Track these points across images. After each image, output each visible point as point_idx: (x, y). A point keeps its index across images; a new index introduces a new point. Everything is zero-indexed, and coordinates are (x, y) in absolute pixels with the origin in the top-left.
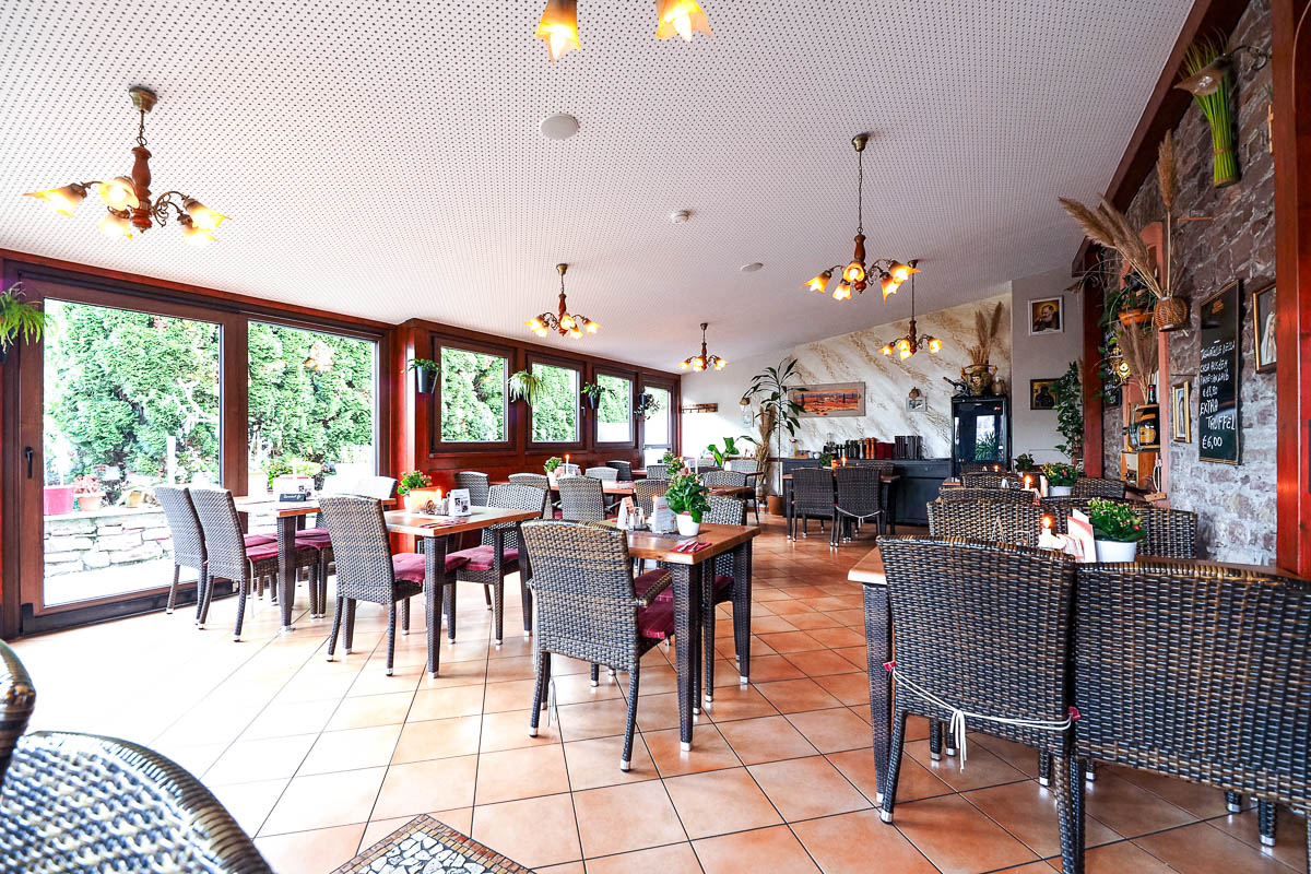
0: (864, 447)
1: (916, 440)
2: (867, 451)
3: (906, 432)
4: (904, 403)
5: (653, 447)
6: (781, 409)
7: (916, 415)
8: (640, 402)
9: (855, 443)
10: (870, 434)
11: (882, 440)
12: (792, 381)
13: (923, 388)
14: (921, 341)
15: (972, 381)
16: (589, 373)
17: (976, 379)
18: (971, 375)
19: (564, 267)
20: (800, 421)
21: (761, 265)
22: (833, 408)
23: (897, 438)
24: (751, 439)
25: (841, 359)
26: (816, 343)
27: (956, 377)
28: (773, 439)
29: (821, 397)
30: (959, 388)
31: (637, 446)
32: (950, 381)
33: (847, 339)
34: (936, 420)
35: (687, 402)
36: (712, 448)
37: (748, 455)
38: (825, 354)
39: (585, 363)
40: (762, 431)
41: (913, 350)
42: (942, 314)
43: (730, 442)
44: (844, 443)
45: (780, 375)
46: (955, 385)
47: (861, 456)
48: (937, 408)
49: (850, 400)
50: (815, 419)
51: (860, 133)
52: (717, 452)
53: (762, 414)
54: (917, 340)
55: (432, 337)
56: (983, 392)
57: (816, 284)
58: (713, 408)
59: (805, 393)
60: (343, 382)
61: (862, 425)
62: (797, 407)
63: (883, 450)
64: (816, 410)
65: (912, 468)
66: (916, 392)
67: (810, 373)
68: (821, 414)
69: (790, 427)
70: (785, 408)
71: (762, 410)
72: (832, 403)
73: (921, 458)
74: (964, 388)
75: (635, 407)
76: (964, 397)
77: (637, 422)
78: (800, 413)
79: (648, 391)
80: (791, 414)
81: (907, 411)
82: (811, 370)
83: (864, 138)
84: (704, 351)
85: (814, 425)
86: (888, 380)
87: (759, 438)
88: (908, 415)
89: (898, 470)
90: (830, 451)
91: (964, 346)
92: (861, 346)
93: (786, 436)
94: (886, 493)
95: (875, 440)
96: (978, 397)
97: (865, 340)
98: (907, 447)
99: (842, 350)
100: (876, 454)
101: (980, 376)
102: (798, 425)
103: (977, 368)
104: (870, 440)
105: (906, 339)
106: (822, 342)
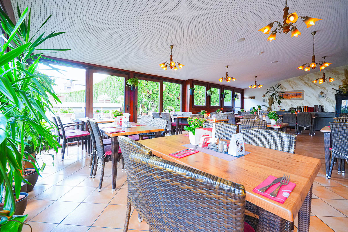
0: (304, 109)
1: (322, 107)
2: (305, 110)
3: (318, 104)
4: (318, 96)
5: (237, 108)
6: (276, 98)
7: (322, 99)
8: (234, 96)
9: (300, 108)
10: (305, 105)
11: (309, 106)
12: (279, 90)
13: (325, 92)
14: (326, 79)
15: (343, 89)
16: (223, 89)
17: (344, 89)
18: (343, 87)
19: (228, 66)
20: (281, 101)
21: (277, 61)
22: (293, 97)
23: (315, 106)
24: (265, 106)
25: (296, 84)
26: (287, 79)
27: (337, 88)
28: (273, 106)
29: (289, 94)
30: (338, 91)
31: (233, 107)
32: (335, 89)
33: (298, 78)
34: (330, 101)
35: (245, 96)
36: (254, 108)
37: (265, 110)
38: (290, 83)
39: (222, 87)
40: (269, 104)
41: (324, 81)
42: (332, 70)
43: (259, 107)
44: (296, 107)
45: (275, 89)
46: (337, 90)
47: (302, 111)
48: (330, 97)
49: (299, 95)
50: (287, 100)
51: (314, 31)
52: (255, 109)
53: (269, 99)
54: (325, 79)
55: (193, 83)
56: (347, 93)
57: (301, 68)
58: (254, 98)
59: (283, 93)
60: (167, 93)
61: (303, 102)
62: (281, 97)
63: (310, 109)
64: (287, 98)
65: (321, 115)
66: (322, 93)
67: (285, 88)
68: (289, 99)
69: (279, 103)
70: (277, 98)
71: (269, 98)
72: (292, 96)
73: (324, 112)
74: (340, 91)
75: (233, 97)
76: (340, 94)
77: (233, 101)
78: (282, 99)
79: (236, 93)
80: (279, 99)
81: (319, 98)
82: (286, 87)
83: (315, 32)
84: (256, 83)
85: (286, 102)
86: (312, 89)
87: (268, 106)
88: (319, 99)
89: (316, 115)
90: (291, 110)
91: (340, 79)
92: (303, 80)
93: (277, 105)
94: (313, 121)
95: (307, 106)
96: (345, 94)
97: (304, 78)
98: (319, 109)
99: (297, 81)
100: (308, 110)
101: (346, 88)
102: (281, 102)
103: (345, 85)
104: (305, 107)
105: (322, 78)
106: (289, 79)
